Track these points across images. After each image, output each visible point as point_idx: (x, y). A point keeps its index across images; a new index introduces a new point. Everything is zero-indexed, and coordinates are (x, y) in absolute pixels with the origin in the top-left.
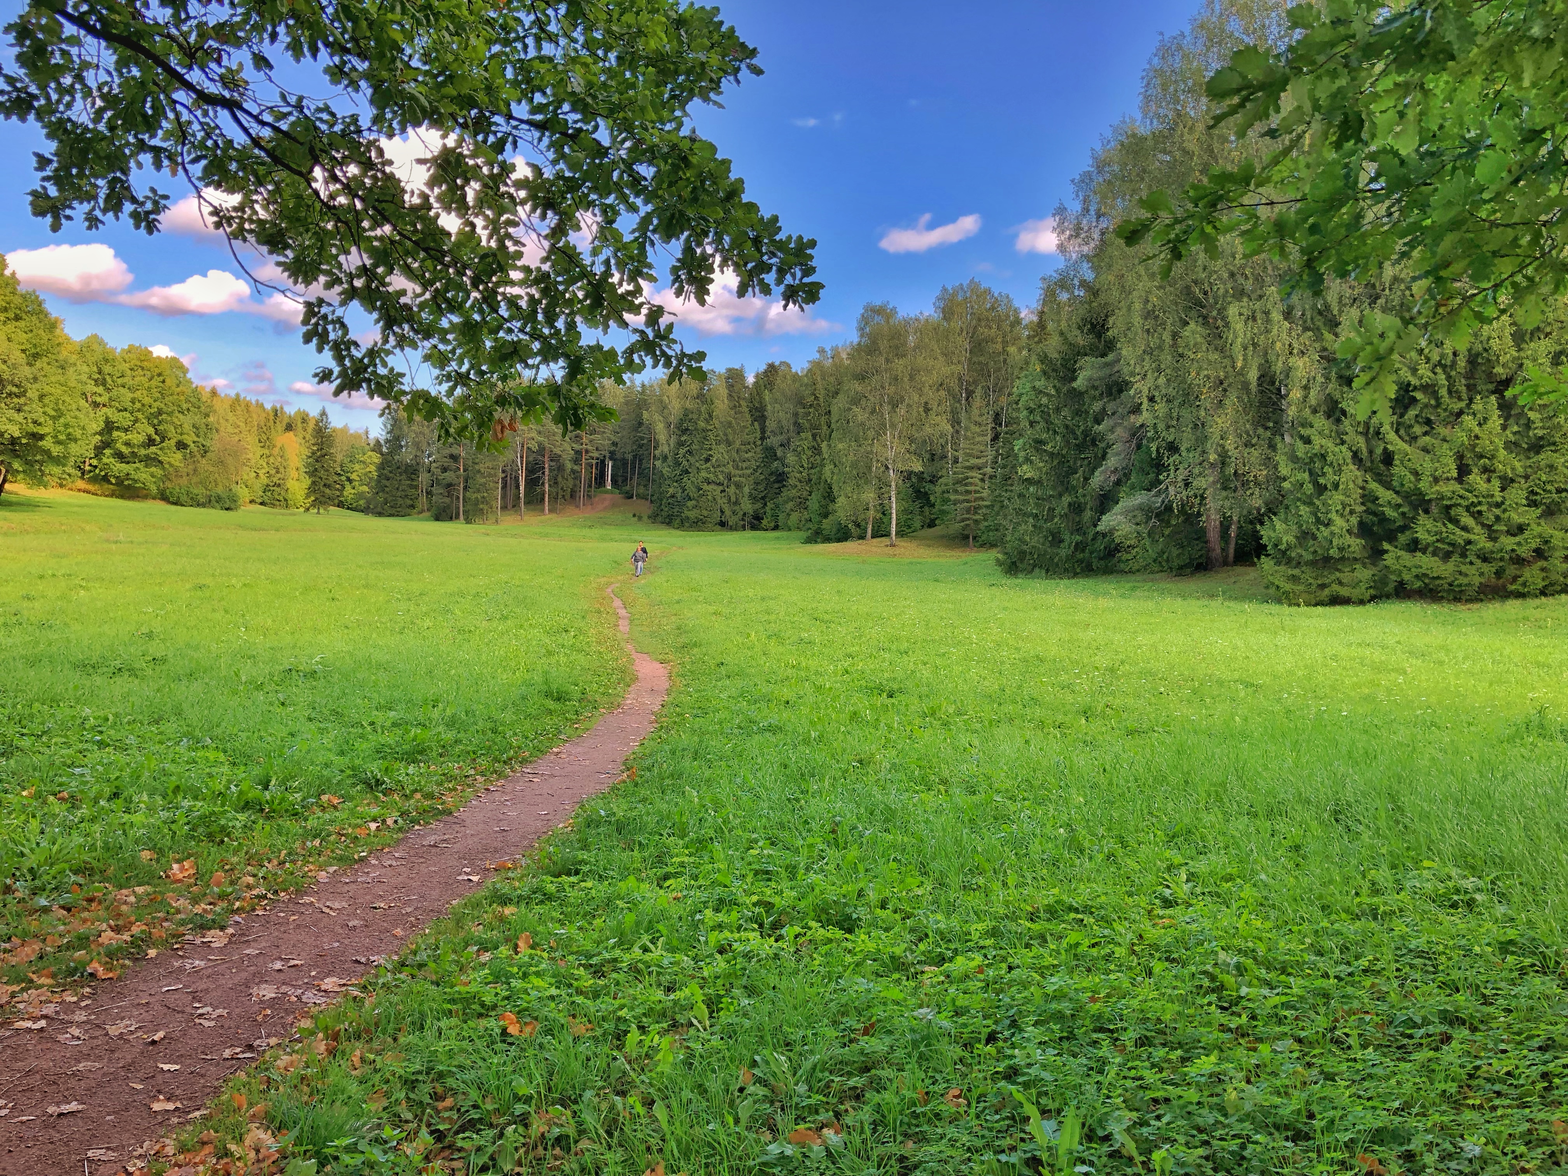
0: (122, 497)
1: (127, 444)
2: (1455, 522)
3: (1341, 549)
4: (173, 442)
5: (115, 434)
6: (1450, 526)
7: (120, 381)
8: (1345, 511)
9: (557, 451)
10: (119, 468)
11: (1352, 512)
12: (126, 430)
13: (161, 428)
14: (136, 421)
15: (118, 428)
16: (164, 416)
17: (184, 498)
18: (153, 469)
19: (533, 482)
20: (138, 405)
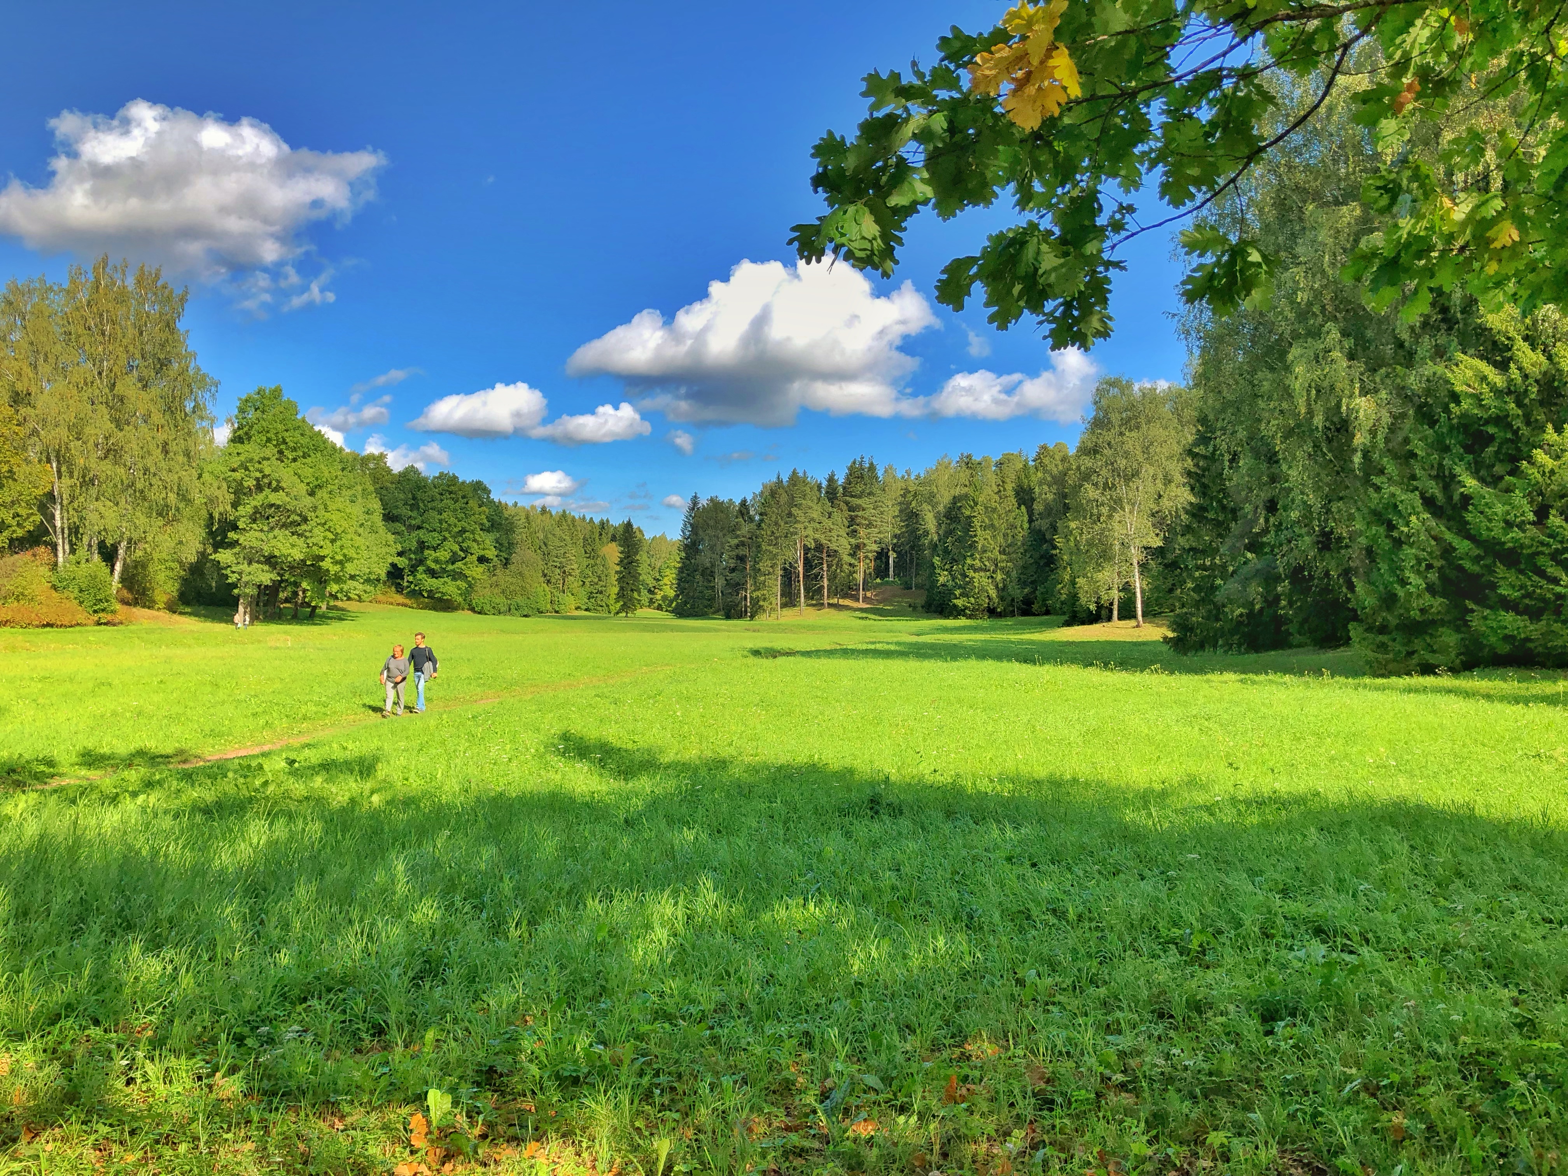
0: (434, 609)
1: (436, 561)
2: (1542, 573)
3: (1422, 611)
4: (475, 558)
5: (426, 552)
6: (1536, 578)
7: (430, 505)
8: (1423, 567)
9: (833, 546)
10: (430, 583)
11: (1429, 567)
12: (435, 549)
13: (464, 545)
14: (445, 539)
15: (428, 548)
16: (467, 534)
17: (487, 608)
18: (459, 582)
19: (812, 578)
20: (445, 525)
